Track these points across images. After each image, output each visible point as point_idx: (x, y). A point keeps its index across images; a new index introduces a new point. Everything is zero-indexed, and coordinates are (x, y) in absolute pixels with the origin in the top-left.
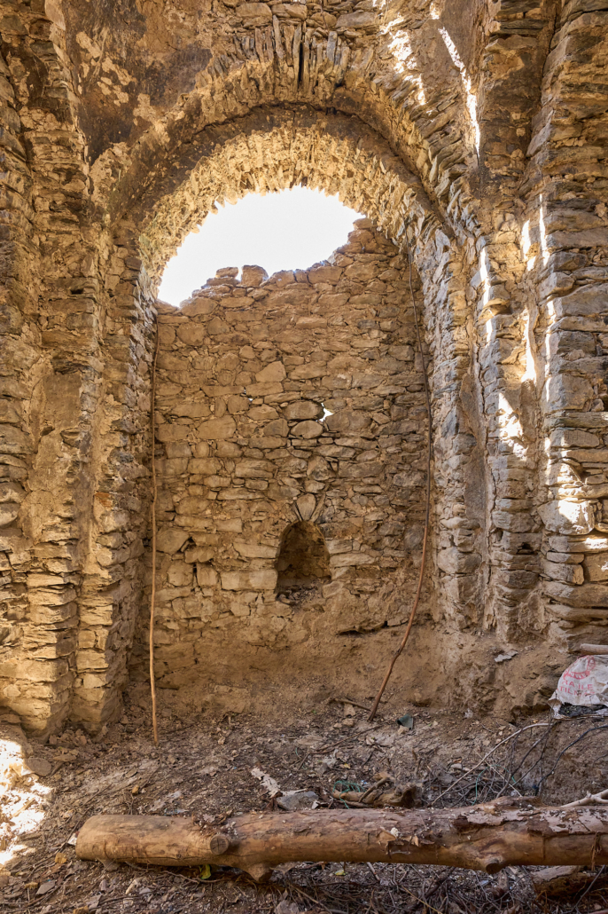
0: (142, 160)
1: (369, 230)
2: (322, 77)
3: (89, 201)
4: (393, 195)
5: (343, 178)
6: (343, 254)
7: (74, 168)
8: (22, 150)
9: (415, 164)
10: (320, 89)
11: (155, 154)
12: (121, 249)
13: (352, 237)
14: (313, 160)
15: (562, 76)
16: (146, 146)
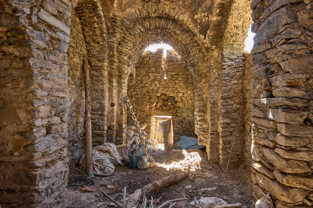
3: (207, 47)
16: (214, 25)
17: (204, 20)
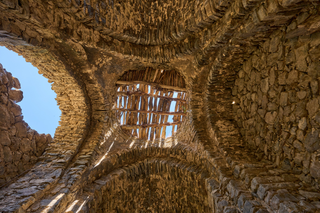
0: (79, 63)
1: (47, 140)
2: (100, 116)
3: (69, 38)
4: (69, 146)
5: (70, 127)
6: (34, 134)
7: (82, 39)
8: (89, 25)
9: (83, 149)
10: (97, 116)
11: (80, 67)
12: (42, 40)
13: (43, 135)
14: (75, 116)
15: (116, 176)
16: (84, 65)
17: (99, 59)
